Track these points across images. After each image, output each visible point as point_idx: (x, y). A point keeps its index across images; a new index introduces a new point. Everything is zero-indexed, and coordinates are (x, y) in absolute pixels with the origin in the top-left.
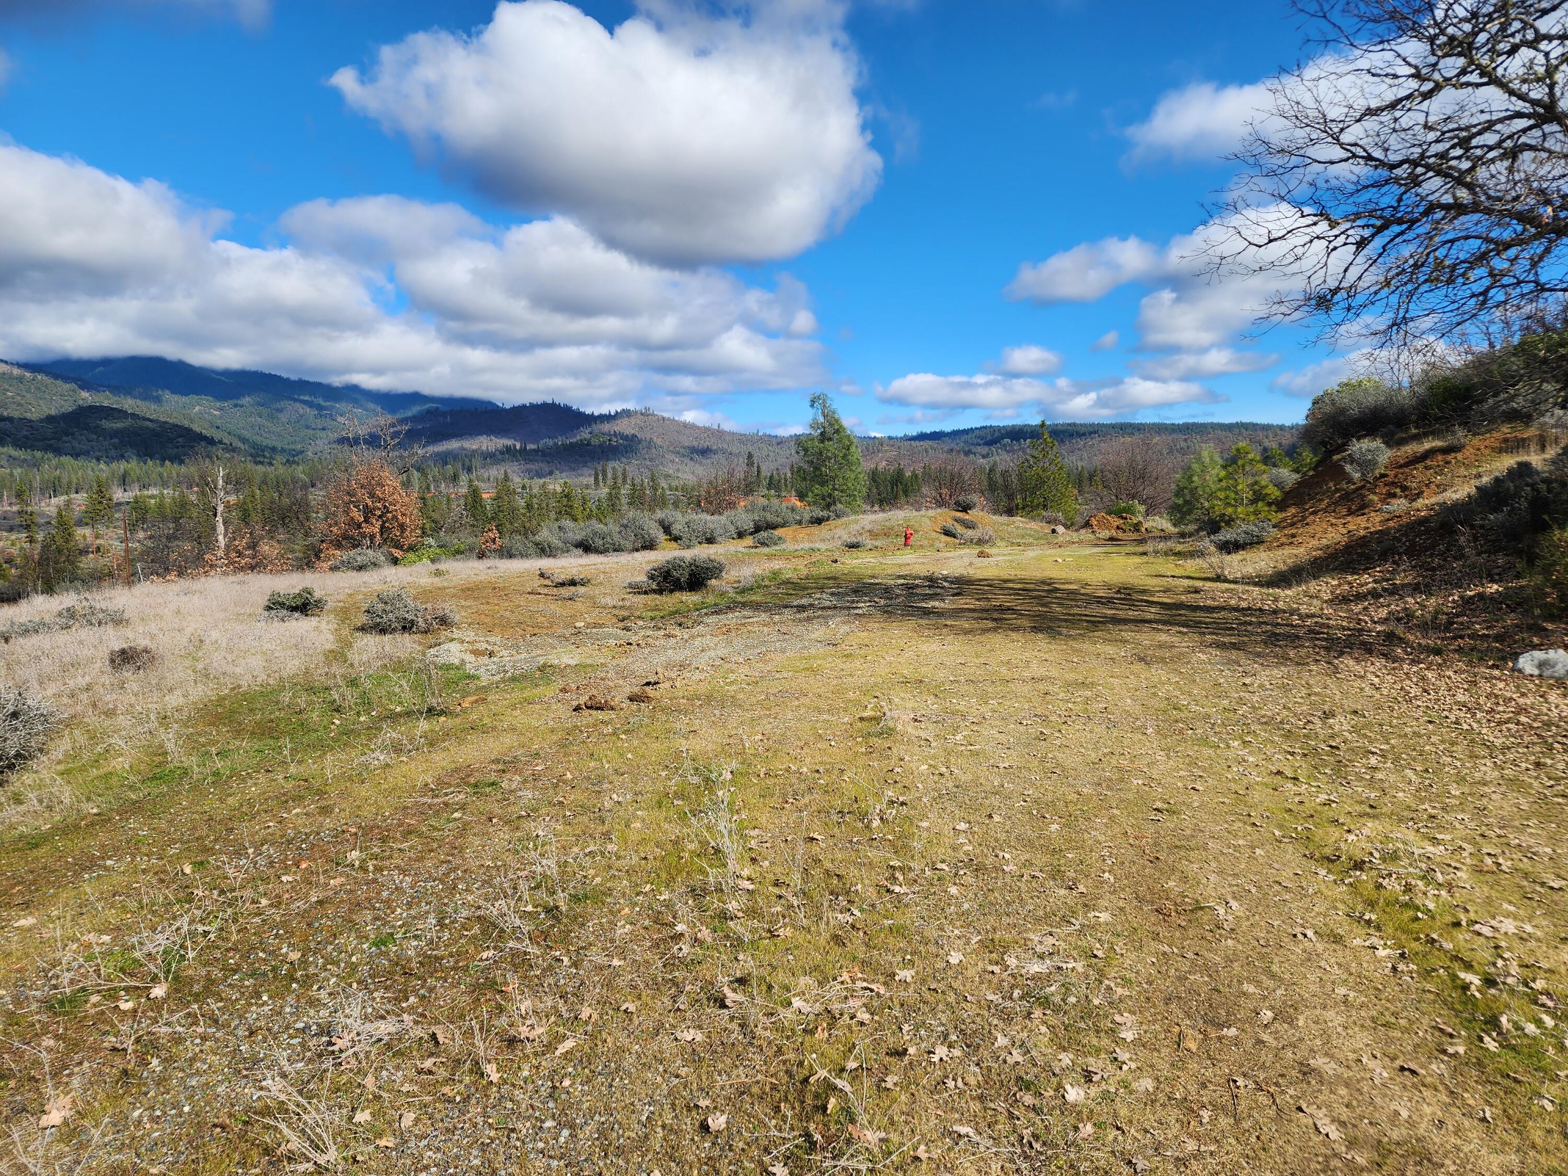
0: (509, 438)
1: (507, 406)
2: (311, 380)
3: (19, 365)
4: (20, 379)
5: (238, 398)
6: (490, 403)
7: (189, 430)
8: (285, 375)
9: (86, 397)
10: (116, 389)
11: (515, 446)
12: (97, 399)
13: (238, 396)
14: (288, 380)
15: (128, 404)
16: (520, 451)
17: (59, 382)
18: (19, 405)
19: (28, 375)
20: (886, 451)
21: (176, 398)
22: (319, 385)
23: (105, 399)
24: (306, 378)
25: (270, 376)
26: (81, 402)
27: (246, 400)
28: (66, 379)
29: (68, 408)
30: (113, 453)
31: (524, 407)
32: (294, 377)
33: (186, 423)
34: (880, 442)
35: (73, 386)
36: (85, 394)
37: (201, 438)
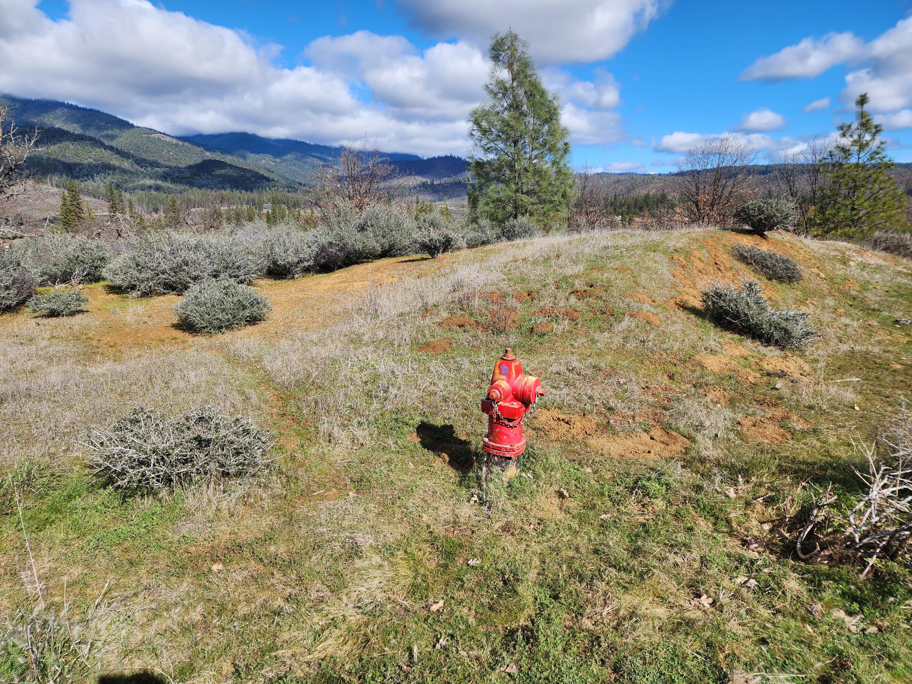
0: (425, 178)
1: (425, 158)
2: (321, 144)
3: (177, 138)
4: (177, 145)
5: (284, 155)
6: (416, 156)
7: (257, 173)
8: (308, 142)
9: (208, 155)
10: (224, 151)
11: (427, 182)
12: (213, 156)
13: (284, 154)
14: (309, 144)
15: (228, 159)
16: (430, 185)
17: (195, 147)
18: (176, 159)
19: (180, 143)
20: (656, 183)
21: (253, 155)
22: (325, 147)
23: (217, 156)
24: (318, 143)
25: (301, 143)
26: (206, 158)
27: (289, 156)
28: (199, 145)
29: (199, 161)
30: (219, 185)
31: (434, 158)
32: (312, 143)
33: (256, 169)
34: (653, 177)
35: (202, 149)
36: (208, 153)
37: (263, 177)
